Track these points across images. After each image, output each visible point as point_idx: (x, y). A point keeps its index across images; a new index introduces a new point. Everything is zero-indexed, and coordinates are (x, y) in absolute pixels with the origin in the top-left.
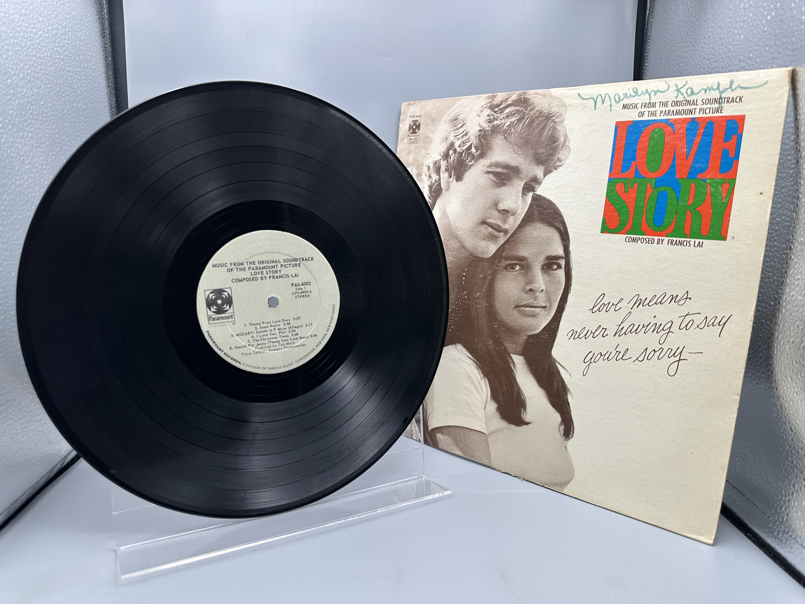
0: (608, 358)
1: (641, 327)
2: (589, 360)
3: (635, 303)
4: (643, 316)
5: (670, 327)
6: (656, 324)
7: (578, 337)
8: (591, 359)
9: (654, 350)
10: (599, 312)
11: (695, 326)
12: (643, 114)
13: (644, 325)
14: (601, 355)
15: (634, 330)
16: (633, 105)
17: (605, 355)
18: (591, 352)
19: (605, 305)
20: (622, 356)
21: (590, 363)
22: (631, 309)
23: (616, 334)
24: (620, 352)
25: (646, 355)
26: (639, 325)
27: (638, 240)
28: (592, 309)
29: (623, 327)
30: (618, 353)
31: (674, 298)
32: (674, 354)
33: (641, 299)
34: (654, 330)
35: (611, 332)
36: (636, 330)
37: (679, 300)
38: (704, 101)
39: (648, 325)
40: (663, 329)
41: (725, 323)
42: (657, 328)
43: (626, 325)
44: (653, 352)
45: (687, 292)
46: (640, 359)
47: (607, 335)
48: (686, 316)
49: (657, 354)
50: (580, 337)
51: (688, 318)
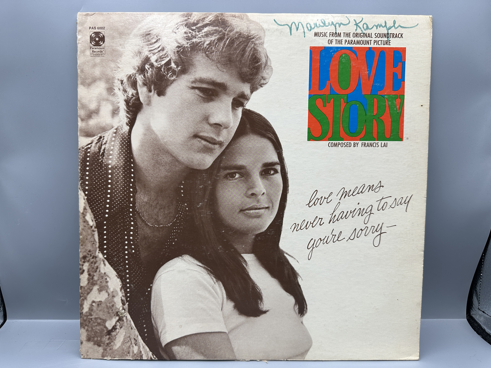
0: (326, 241)
1: (349, 213)
2: (312, 246)
3: (342, 195)
4: (349, 204)
5: (371, 210)
6: (360, 209)
7: (300, 229)
8: (313, 245)
9: (361, 229)
10: (315, 205)
11: (388, 206)
12: (332, 42)
13: (351, 211)
14: (321, 240)
15: (344, 216)
16: (323, 34)
17: (324, 239)
18: (312, 239)
19: (318, 200)
20: (337, 238)
21: (313, 248)
22: (340, 200)
23: (330, 221)
24: (335, 235)
25: (356, 234)
26: (348, 212)
27: (338, 145)
28: (309, 204)
29: (335, 215)
30: (334, 236)
31: (371, 188)
32: (376, 230)
33: (346, 191)
34: (359, 214)
35: (326, 220)
36: (346, 216)
37: (375, 189)
38: (376, 35)
39: (354, 211)
40: (366, 212)
41: (408, 202)
42: (361, 212)
43: (337, 213)
44: (361, 231)
45: (380, 182)
46: (352, 238)
47: (323, 223)
48: (381, 200)
49: (364, 232)
50: (301, 228)
51: (383, 201)
